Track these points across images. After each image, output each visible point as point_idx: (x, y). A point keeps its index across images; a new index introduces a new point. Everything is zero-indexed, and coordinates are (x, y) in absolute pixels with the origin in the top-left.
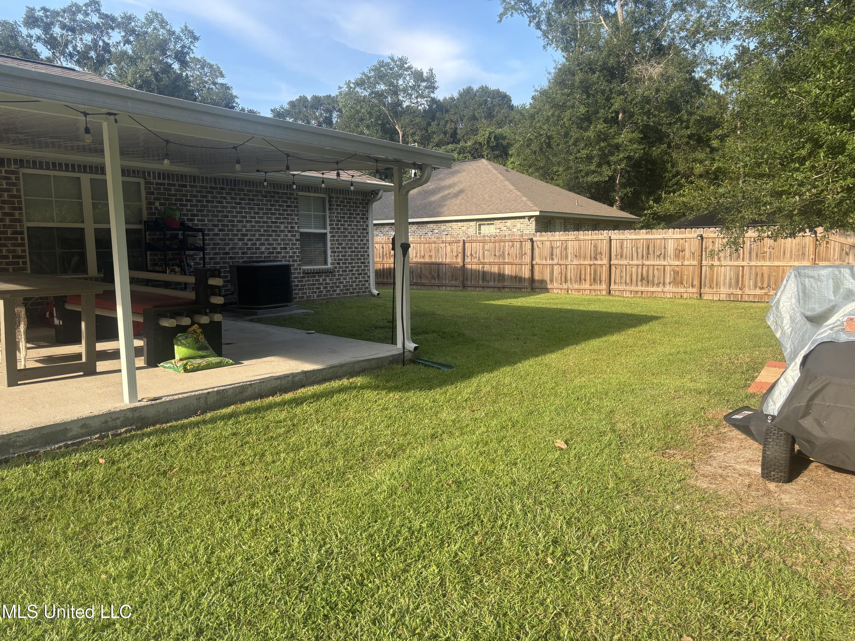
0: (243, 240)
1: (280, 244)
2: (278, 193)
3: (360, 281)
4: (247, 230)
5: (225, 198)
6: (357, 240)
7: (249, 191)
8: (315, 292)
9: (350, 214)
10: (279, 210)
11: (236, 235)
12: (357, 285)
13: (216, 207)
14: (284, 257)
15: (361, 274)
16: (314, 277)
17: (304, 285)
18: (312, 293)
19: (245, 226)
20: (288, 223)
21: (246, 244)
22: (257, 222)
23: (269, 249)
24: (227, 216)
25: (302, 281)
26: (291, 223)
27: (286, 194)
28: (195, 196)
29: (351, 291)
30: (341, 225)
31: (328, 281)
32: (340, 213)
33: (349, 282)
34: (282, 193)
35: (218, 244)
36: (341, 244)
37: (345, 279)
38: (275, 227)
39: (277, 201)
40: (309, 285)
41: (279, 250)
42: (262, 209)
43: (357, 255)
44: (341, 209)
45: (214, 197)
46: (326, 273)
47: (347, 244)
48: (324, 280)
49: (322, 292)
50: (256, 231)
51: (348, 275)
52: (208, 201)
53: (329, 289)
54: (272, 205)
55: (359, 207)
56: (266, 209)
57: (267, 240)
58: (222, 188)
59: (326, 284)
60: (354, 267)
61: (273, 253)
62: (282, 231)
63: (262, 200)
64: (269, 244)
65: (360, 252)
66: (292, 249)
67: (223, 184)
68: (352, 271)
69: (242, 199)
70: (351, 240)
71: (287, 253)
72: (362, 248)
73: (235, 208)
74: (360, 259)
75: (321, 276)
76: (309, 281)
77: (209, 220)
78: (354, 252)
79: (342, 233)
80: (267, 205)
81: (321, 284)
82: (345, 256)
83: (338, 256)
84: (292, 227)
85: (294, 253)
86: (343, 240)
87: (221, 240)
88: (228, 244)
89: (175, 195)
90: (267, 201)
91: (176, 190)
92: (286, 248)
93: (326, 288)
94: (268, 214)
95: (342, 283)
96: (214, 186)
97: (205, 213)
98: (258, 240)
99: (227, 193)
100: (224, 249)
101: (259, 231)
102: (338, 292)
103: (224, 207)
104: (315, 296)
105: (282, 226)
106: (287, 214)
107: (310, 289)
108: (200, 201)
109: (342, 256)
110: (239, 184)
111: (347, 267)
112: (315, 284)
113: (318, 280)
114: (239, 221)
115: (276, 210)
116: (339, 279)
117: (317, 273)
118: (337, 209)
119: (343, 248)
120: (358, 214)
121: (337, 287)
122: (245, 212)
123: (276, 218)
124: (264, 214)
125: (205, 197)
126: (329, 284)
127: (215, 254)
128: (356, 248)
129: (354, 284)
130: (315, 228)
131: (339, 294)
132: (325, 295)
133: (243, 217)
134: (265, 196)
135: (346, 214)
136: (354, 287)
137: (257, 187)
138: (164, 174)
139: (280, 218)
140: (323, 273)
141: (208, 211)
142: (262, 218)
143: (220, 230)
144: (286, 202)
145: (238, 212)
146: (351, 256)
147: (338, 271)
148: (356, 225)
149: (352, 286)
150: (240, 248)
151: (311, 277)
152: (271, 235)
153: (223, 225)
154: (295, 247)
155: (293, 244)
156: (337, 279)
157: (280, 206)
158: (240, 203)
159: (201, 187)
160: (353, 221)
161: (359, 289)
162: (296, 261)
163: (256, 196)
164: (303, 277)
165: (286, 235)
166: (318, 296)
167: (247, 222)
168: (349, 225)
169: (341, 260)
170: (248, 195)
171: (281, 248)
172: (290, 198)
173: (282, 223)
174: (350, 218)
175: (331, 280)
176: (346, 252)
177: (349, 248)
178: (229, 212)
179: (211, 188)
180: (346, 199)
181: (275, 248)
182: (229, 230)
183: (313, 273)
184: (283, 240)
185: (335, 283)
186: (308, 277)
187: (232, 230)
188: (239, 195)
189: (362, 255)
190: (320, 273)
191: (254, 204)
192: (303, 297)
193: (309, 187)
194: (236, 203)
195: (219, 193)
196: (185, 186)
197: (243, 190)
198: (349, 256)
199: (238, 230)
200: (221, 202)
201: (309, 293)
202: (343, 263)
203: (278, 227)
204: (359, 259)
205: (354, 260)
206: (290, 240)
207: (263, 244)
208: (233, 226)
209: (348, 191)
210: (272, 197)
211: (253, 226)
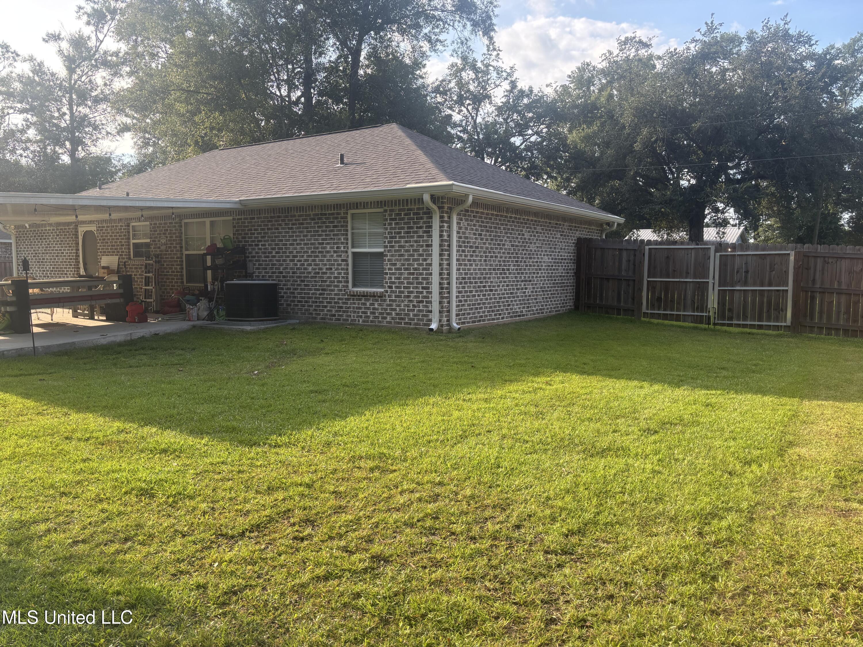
0: (293, 261)
1: (325, 265)
2: (325, 214)
3: (420, 311)
4: (297, 252)
5: (280, 225)
6: (418, 260)
7: (300, 216)
8: (361, 317)
9: (409, 228)
10: (326, 231)
11: (288, 257)
12: (415, 315)
13: (274, 233)
14: (329, 277)
15: (422, 302)
16: (360, 300)
17: (349, 308)
18: (357, 317)
19: (296, 249)
20: (334, 244)
21: (296, 265)
22: (305, 244)
23: (315, 269)
24: (282, 241)
25: (347, 303)
26: (337, 243)
27: (333, 214)
28: (260, 226)
29: (407, 320)
30: (395, 242)
31: (376, 306)
32: (395, 228)
33: (404, 310)
34: (329, 214)
35: (275, 265)
36: (395, 264)
37: (399, 306)
38: (322, 248)
39: (324, 223)
40: (354, 308)
41: (324, 271)
42: (310, 232)
43: (417, 279)
44: (396, 224)
45: (272, 225)
47: (403, 265)
48: (372, 304)
49: (368, 317)
50: (304, 252)
51: (403, 301)
52: (268, 229)
53: (377, 315)
54: (319, 227)
55: (422, 218)
56: (314, 231)
57: (314, 261)
58: (279, 217)
59: (374, 309)
60: (412, 292)
61: (318, 273)
62: (328, 252)
63: (310, 223)
64: (316, 265)
65: (421, 274)
66: (337, 269)
67: (279, 213)
68: (408, 297)
69: (293, 224)
70: (408, 260)
71: (332, 273)
72: (424, 269)
73: (288, 232)
74: (422, 283)
75: (368, 300)
76: (354, 303)
77: (269, 245)
78: (413, 274)
79: (396, 251)
80: (314, 227)
81: (368, 308)
82: (399, 278)
83: (391, 278)
84: (337, 248)
85: (340, 273)
86: (397, 260)
87: (277, 261)
88: (282, 265)
89: (247, 226)
90: (315, 223)
91: (249, 223)
92: (331, 269)
93: (374, 313)
94: (315, 236)
95: (395, 310)
96: (272, 215)
97: (266, 239)
98: (306, 260)
99: (283, 221)
100: (279, 269)
101: (307, 252)
102: (388, 319)
103: (280, 233)
104: (361, 321)
105: (328, 246)
106: (334, 235)
107: (355, 312)
108: (263, 229)
109: (396, 278)
110: (291, 211)
111: (403, 292)
112: (360, 308)
113: (364, 304)
114: (291, 244)
115: (322, 231)
116: (390, 305)
117: (364, 296)
118: (390, 224)
119: (397, 269)
120: (421, 227)
121: (388, 314)
122: (296, 236)
123: (323, 239)
124: (311, 236)
125: (267, 225)
126: (377, 309)
127: (273, 273)
128: (415, 269)
129: (411, 314)
130: (370, 247)
131: (390, 323)
132: (372, 322)
133: (294, 240)
134: (313, 219)
135: (403, 228)
136: (411, 316)
137: (306, 212)
139: (326, 239)
140: (370, 296)
141: (269, 237)
142: (310, 240)
143: (277, 253)
144: (333, 222)
145: (290, 236)
146: (408, 278)
147: (390, 296)
148: (416, 242)
149: (409, 315)
150: (291, 269)
151: (357, 300)
152: (317, 256)
153: (279, 249)
154: (340, 267)
155: (338, 265)
156: (388, 305)
157: (327, 227)
158: (292, 228)
159: (265, 218)
160: (413, 237)
161: (418, 320)
162: (341, 282)
163: (305, 219)
164: (348, 299)
165: (332, 256)
166: (364, 321)
167: (297, 244)
168: (406, 242)
169: (394, 283)
170: (298, 220)
171: (327, 269)
172: (337, 218)
173: (328, 244)
174: (408, 233)
175: (380, 305)
176: (401, 274)
177: (406, 269)
178: (283, 237)
179: (271, 217)
180: (404, 210)
181: (321, 269)
182: (283, 252)
183: (359, 296)
184: (328, 260)
185: (386, 309)
186: (353, 300)
187: (285, 252)
188: (291, 220)
189: (423, 279)
190: (367, 296)
191: (303, 228)
192: (348, 320)
193: (357, 204)
194: (289, 228)
195: (277, 221)
196: (254, 218)
197: (295, 216)
198: (405, 278)
199: (290, 253)
200: (277, 229)
201: (354, 317)
202: (397, 287)
203: (325, 248)
204: (418, 283)
205: (412, 284)
206: (335, 260)
207: (310, 265)
208: (286, 248)
209: (407, 200)
210: (319, 219)
211: (302, 248)
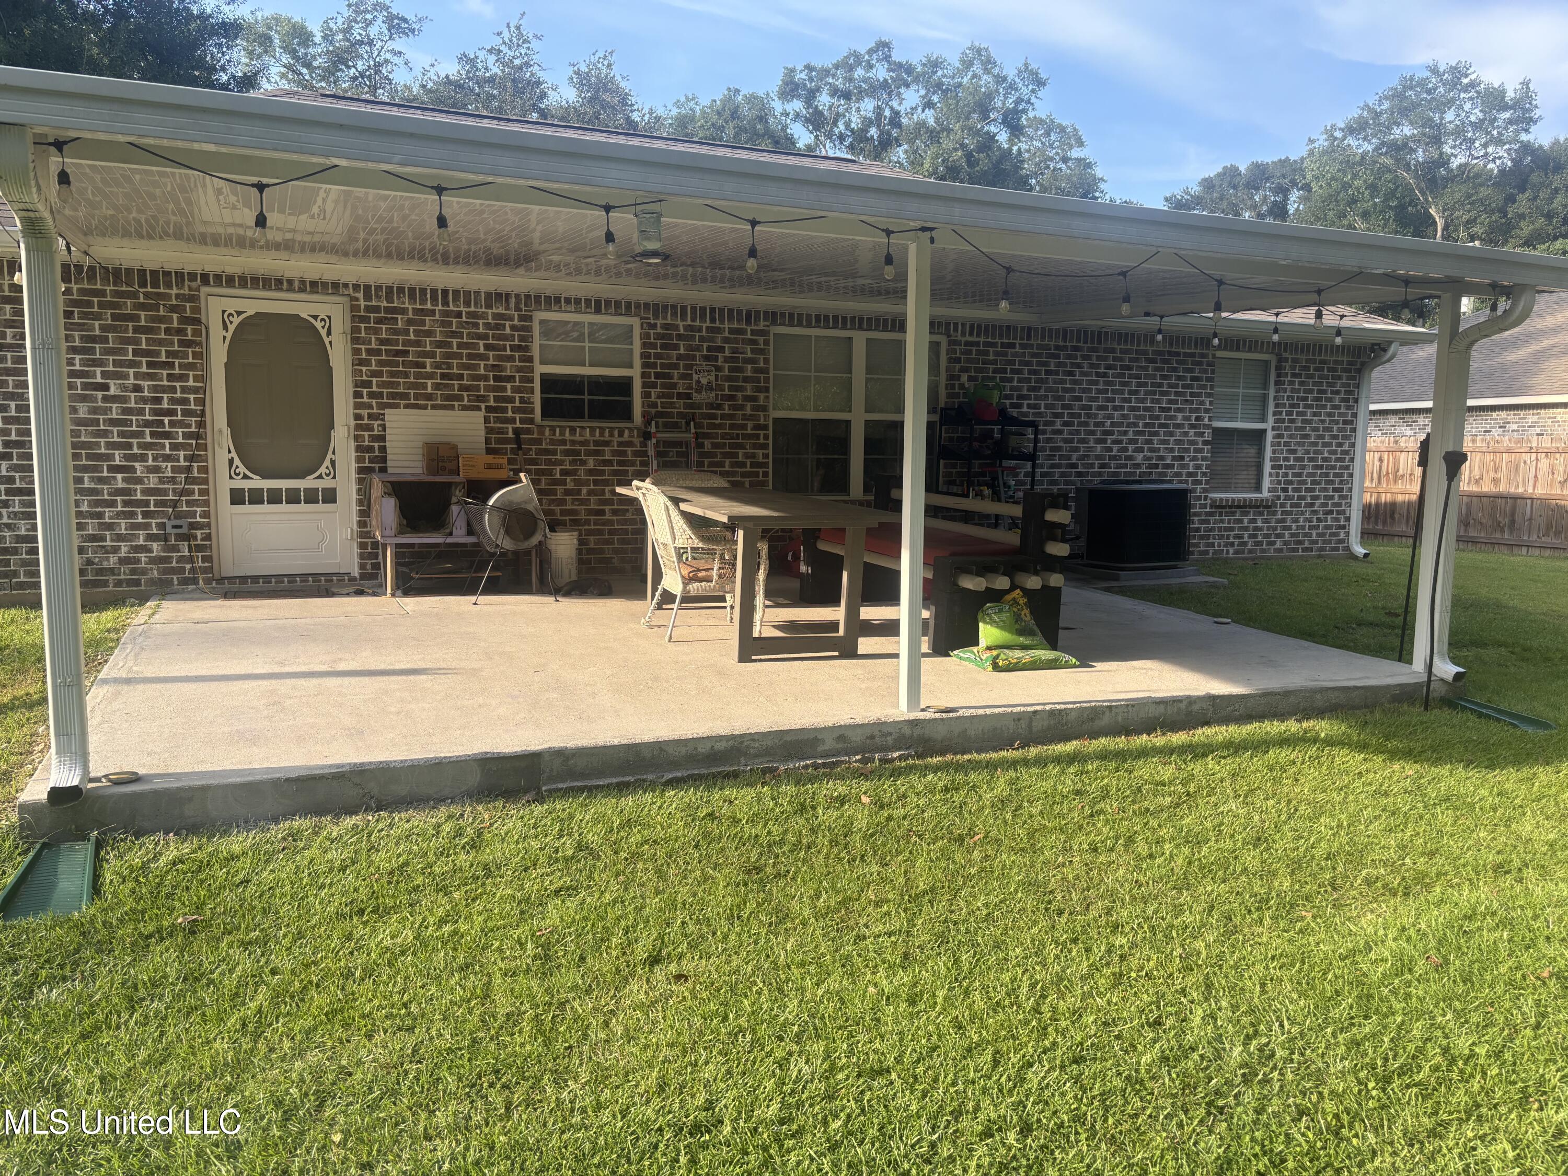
0: (1104, 441)
1: (1172, 450)
2: (1178, 354)
3: (1328, 527)
4: (1113, 425)
5: (1079, 366)
6: (1330, 444)
7: (1123, 352)
8: (1232, 544)
9: (1320, 392)
10: (1177, 386)
11: (1093, 433)
12: (1319, 535)
13: (1062, 382)
14: (1178, 474)
15: (1331, 512)
16: (1233, 514)
17: (1212, 530)
18: (1225, 546)
19: (1110, 417)
20: (1191, 410)
21: (1110, 449)
22: (1133, 409)
23: (1150, 459)
24: (1079, 399)
25: (1208, 522)
26: (1197, 410)
27: (1195, 355)
28: (1028, 363)
29: (1307, 545)
30: (1298, 414)
31: (1259, 524)
32: (1298, 391)
33: (1303, 527)
34: (1185, 354)
35: (1059, 449)
36: (1294, 452)
37: (1296, 521)
38: (1166, 418)
39: (1175, 370)
40: (1220, 529)
41: (1169, 462)
42: (1145, 385)
43: (1327, 475)
44: (1301, 383)
45: (1059, 365)
46: (1258, 507)
47: (1307, 452)
48: (1253, 521)
49: (1245, 544)
50: (1129, 425)
51: (1302, 513)
52: (1048, 372)
53: (1260, 538)
54: (1164, 377)
55: (1340, 378)
56: (1153, 385)
57: (1149, 442)
58: (1076, 349)
59: (1256, 529)
60: (1317, 497)
61: (1157, 466)
62: (1178, 426)
63: (1145, 368)
64: (1152, 450)
65: (1334, 467)
66: (1194, 459)
67: (1079, 340)
68: (1312, 505)
69: (1109, 367)
70: (1316, 444)
71: (1183, 466)
72: (1337, 460)
73: (1096, 383)
74: (1332, 482)
75: (1246, 514)
76: (1222, 521)
77: (1046, 407)
78: (1321, 467)
79: (1297, 429)
80: (1154, 377)
81: (1246, 529)
82: (1300, 475)
83: (1286, 475)
84: (1197, 419)
85: (1198, 467)
86: (1299, 444)
87: (1066, 441)
88: (1077, 449)
89: (994, 362)
90: (1157, 369)
91: (997, 354)
92: (1182, 458)
93: (1255, 536)
94: (1154, 393)
95: (1289, 528)
96: (1061, 344)
97: (1042, 393)
98: (1131, 441)
99: (1084, 357)
100: (1069, 458)
101: (1135, 425)
102: (1278, 545)
103: (1075, 382)
104: (1231, 551)
105: (1180, 415)
106: (1192, 394)
107: (1221, 537)
108: (1035, 372)
109: (1294, 475)
110: (1106, 340)
111: (1304, 498)
112: (1232, 529)
113: (1241, 521)
114: (1101, 408)
115: (1170, 386)
116: (1283, 521)
117: (1239, 507)
118: (1292, 383)
119: (1297, 459)
120: (1338, 392)
121: (1278, 536)
122: (1114, 392)
123: (1170, 402)
124: (1147, 393)
125: (1045, 364)
126: (1261, 529)
127: (1053, 466)
128: (1325, 460)
129: (1314, 533)
130: (1243, 420)
131: (1281, 550)
132: (1250, 551)
133: (1108, 400)
134: (1153, 361)
135: (1311, 391)
136: (1314, 537)
137: (1139, 345)
138: (979, 326)
139: (1176, 402)
140: (1251, 507)
141: (1048, 389)
142: (1143, 401)
143: (1066, 424)
144: (1191, 370)
145: (1099, 391)
146: (1313, 475)
147: (1282, 505)
148: (1330, 415)
149: (1309, 535)
150: (1098, 457)
151: (1227, 514)
152: (1156, 434)
153: (1072, 415)
154: (1199, 455)
155: (1196, 451)
156: (1278, 521)
157: (1179, 378)
158: (1105, 375)
159: (1040, 347)
160: (1324, 407)
161: (1324, 542)
162: (1200, 483)
163: (1136, 360)
164: (1211, 514)
165: (1186, 434)
166: (1236, 552)
167: (1115, 408)
168: (1315, 414)
169: (1291, 482)
170: (1121, 360)
171: (1174, 458)
172: (1200, 363)
173: (1179, 410)
174: (1318, 399)
175: (1266, 521)
176: (1303, 468)
177: (1311, 459)
178: (1084, 391)
179: (1057, 348)
180: (1314, 361)
181: (1161, 458)
182: (1081, 424)
183: (1230, 507)
184: (1178, 442)
185: (1275, 528)
186: (1221, 515)
187: (1086, 424)
188: (1106, 359)
189: (1336, 475)
190: (1245, 506)
191: (1130, 376)
192: (1207, 552)
193: (1238, 341)
194: (1098, 374)
195: (1069, 357)
196: (1013, 346)
197: (1113, 351)
198: (1309, 475)
199: (1097, 424)
200: (1071, 374)
201: (1219, 545)
202: (1295, 490)
203: (1173, 418)
204: (1328, 482)
205: (1319, 483)
206: (1192, 442)
207: (1141, 450)
208: (1088, 416)
209: (1321, 346)
210: (1165, 361)
211: (1124, 416)
